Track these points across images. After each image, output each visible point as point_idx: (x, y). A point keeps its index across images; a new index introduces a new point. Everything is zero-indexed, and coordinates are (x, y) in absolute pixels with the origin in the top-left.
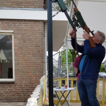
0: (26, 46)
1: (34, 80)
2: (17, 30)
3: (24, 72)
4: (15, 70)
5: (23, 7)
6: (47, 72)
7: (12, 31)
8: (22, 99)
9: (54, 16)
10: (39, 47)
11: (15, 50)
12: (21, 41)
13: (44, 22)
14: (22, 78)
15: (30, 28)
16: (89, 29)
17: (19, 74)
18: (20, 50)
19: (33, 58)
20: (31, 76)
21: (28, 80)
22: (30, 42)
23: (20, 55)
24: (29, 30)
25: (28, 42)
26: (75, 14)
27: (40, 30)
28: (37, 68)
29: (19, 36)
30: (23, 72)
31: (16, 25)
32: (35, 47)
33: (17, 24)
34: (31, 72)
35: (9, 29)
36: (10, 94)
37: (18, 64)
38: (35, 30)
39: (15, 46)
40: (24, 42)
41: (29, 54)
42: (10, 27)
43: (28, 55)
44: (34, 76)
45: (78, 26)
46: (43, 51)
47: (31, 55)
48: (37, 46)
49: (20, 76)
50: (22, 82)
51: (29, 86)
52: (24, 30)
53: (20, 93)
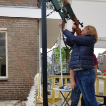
0: (20, 43)
1: (27, 78)
2: (11, 27)
3: (18, 70)
4: (8, 68)
5: (17, 4)
6: (41, 68)
7: (6, 29)
8: (15, 97)
9: (48, 15)
10: (33, 44)
11: (8, 47)
12: (15, 38)
13: (38, 20)
14: (15, 76)
15: (24, 25)
16: (78, 21)
17: (13, 72)
18: (13, 47)
19: (27, 55)
20: (25, 74)
21: (21, 78)
23: (14, 53)
24: (23, 28)
25: (22, 39)
26: (65, 6)
27: (33, 28)
28: (31, 66)
29: (13, 34)
30: (16, 70)
31: (9, 23)
32: (29, 44)
33: (11, 21)
34: (25, 70)
35: (3, 26)
36: (3, 92)
37: (12, 62)
38: (29, 28)
39: (8, 43)
40: (18, 40)
41: (23, 52)
42: (4, 25)
44: (27, 74)
45: (67, 17)
46: (37, 49)
47: (25, 53)
48: (31, 44)
49: (14, 74)
50: (16, 80)
51: (23, 83)
52: (18, 27)
53: (13, 91)
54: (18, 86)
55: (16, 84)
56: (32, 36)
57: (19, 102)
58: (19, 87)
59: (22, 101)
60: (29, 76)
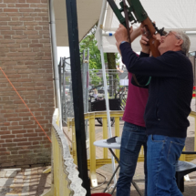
0: (11, 45)
1: (32, 119)
3: (11, 103)
10: (40, 46)
14: (6, 116)
15: (18, 5)
16: (154, 25)
19: (28, 70)
20: (26, 110)
21: (19, 119)
22: (19, 36)
24: (16, 10)
25: (15, 36)
27: (39, 11)
28: (39, 93)
30: (7, 103)
32: (31, 46)
34: (26, 102)
38: (28, 11)
40: (6, 37)
41: (19, 63)
43: (18, 66)
44: (32, 110)
47: (24, 66)
48: (35, 45)
49: (3, 112)
50: (8, 124)
51: (24, 131)
52: (5, 10)
53: (5, 150)
54: (13, 136)
55: (9, 133)
56: (37, 28)
57: (18, 172)
58: (15, 141)
59: (24, 168)
60: (36, 114)
